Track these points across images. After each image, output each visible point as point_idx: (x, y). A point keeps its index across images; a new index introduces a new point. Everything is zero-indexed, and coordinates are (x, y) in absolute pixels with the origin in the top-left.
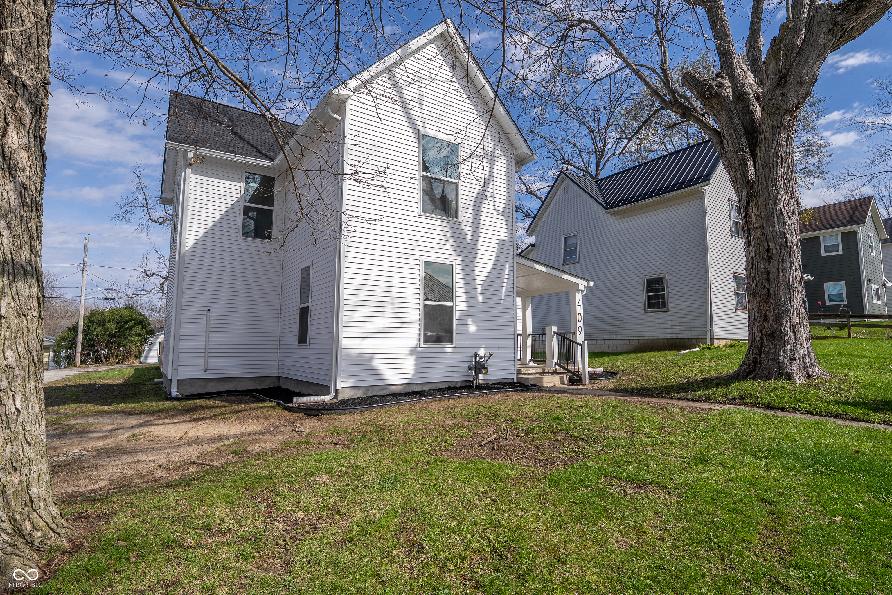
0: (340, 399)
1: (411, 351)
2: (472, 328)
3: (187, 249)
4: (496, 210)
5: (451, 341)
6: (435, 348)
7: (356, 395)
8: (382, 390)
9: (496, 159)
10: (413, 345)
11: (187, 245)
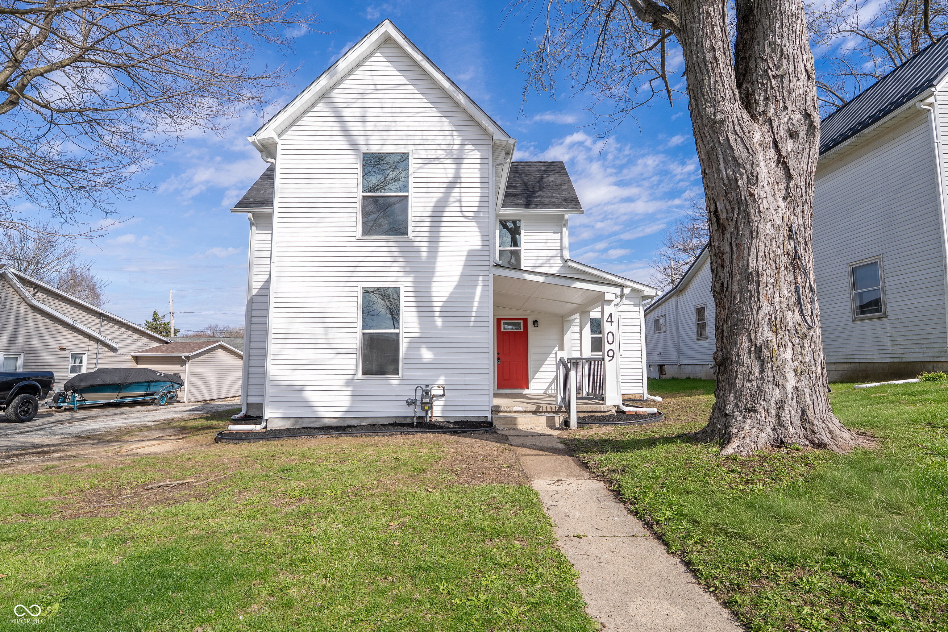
0: (268, 429)
1: (347, 383)
2: (427, 355)
3: (254, 294)
4: (465, 217)
5: (396, 372)
6: (376, 380)
7: (284, 426)
8: (313, 422)
9: (465, 156)
10: (350, 377)
11: (254, 290)
